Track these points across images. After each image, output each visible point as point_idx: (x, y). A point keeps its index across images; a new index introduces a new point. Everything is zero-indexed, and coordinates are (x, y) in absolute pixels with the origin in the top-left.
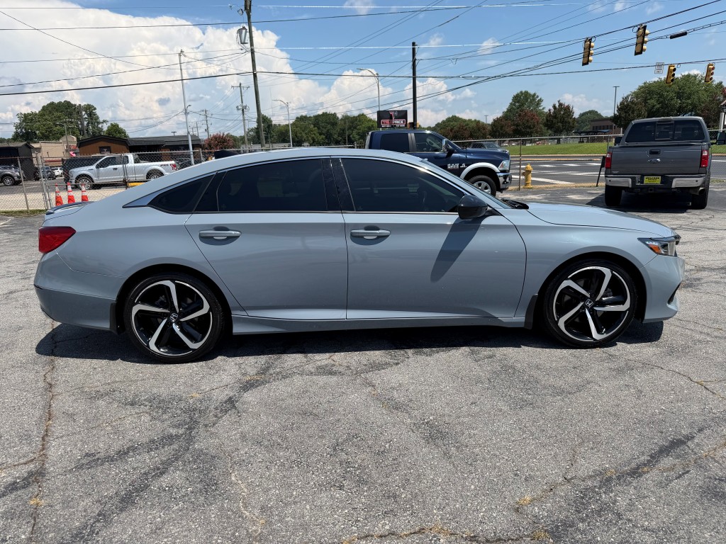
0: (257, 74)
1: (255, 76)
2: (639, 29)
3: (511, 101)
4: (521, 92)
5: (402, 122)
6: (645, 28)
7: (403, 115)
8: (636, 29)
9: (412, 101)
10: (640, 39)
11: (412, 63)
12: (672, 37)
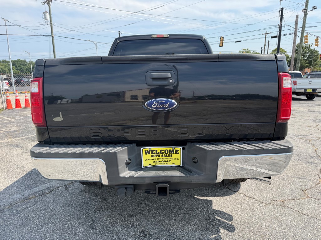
0: (54, 37)
1: (52, 37)
2: (221, 38)
6: (223, 37)
8: (220, 38)
10: (222, 42)
12: (235, 42)
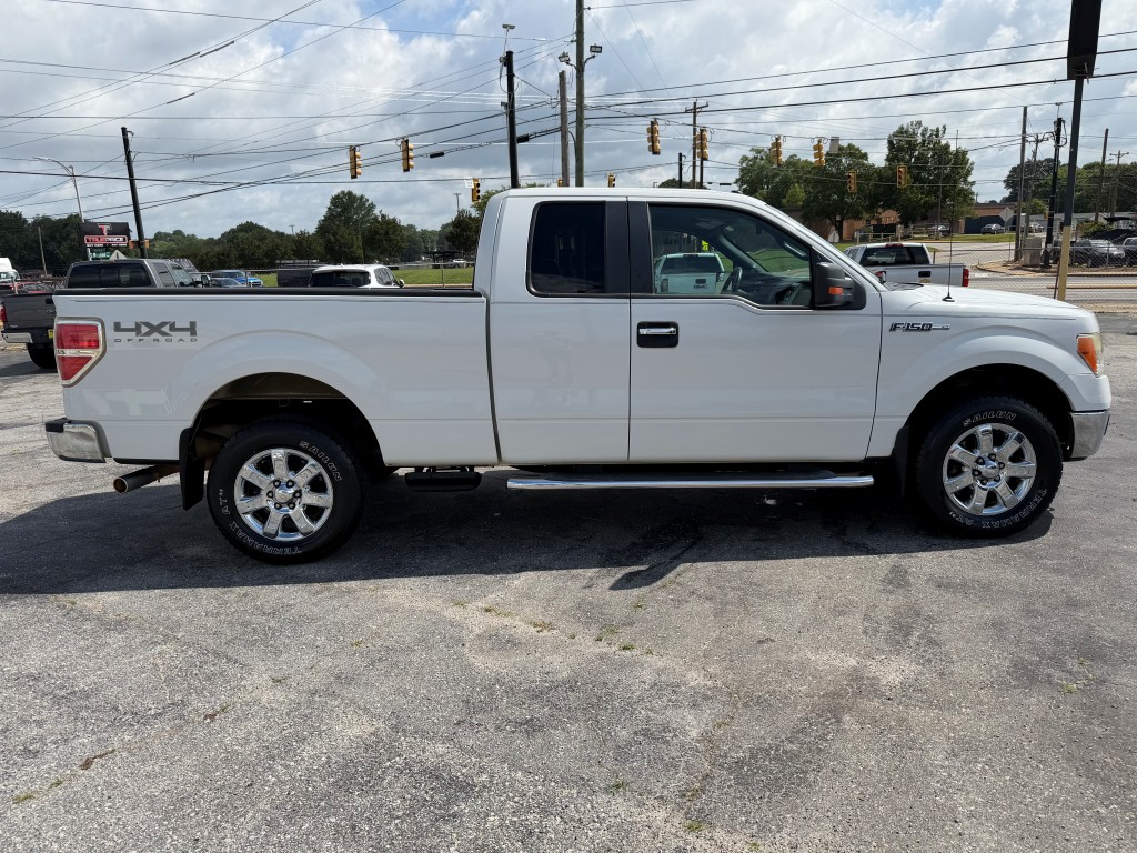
2: (402, 142)
3: (329, 205)
4: (343, 192)
5: (121, 239)
6: (407, 142)
7: (122, 229)
9: (132, 208)
10: (406, 154)
11: (124, 157)
